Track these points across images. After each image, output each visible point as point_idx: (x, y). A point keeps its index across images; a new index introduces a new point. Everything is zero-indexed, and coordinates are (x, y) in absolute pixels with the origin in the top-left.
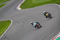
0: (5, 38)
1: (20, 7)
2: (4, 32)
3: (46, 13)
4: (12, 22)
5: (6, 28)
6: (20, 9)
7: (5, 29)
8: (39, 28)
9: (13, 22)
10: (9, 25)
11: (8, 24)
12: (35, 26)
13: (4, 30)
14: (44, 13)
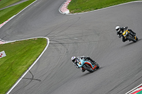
0: (32, 79)
1: (69, 7)
2: (30, 66)
3: (122, 30)
4: (49, 42)
5: (35, 56)
6: (67, 12)
7: (32, 60)
8: (91, 72)
9: (52, 42)
10: (41, 50)
11: (40, 47)
12: (82, 67)
13: (29, 63)
14: (117, 30)
